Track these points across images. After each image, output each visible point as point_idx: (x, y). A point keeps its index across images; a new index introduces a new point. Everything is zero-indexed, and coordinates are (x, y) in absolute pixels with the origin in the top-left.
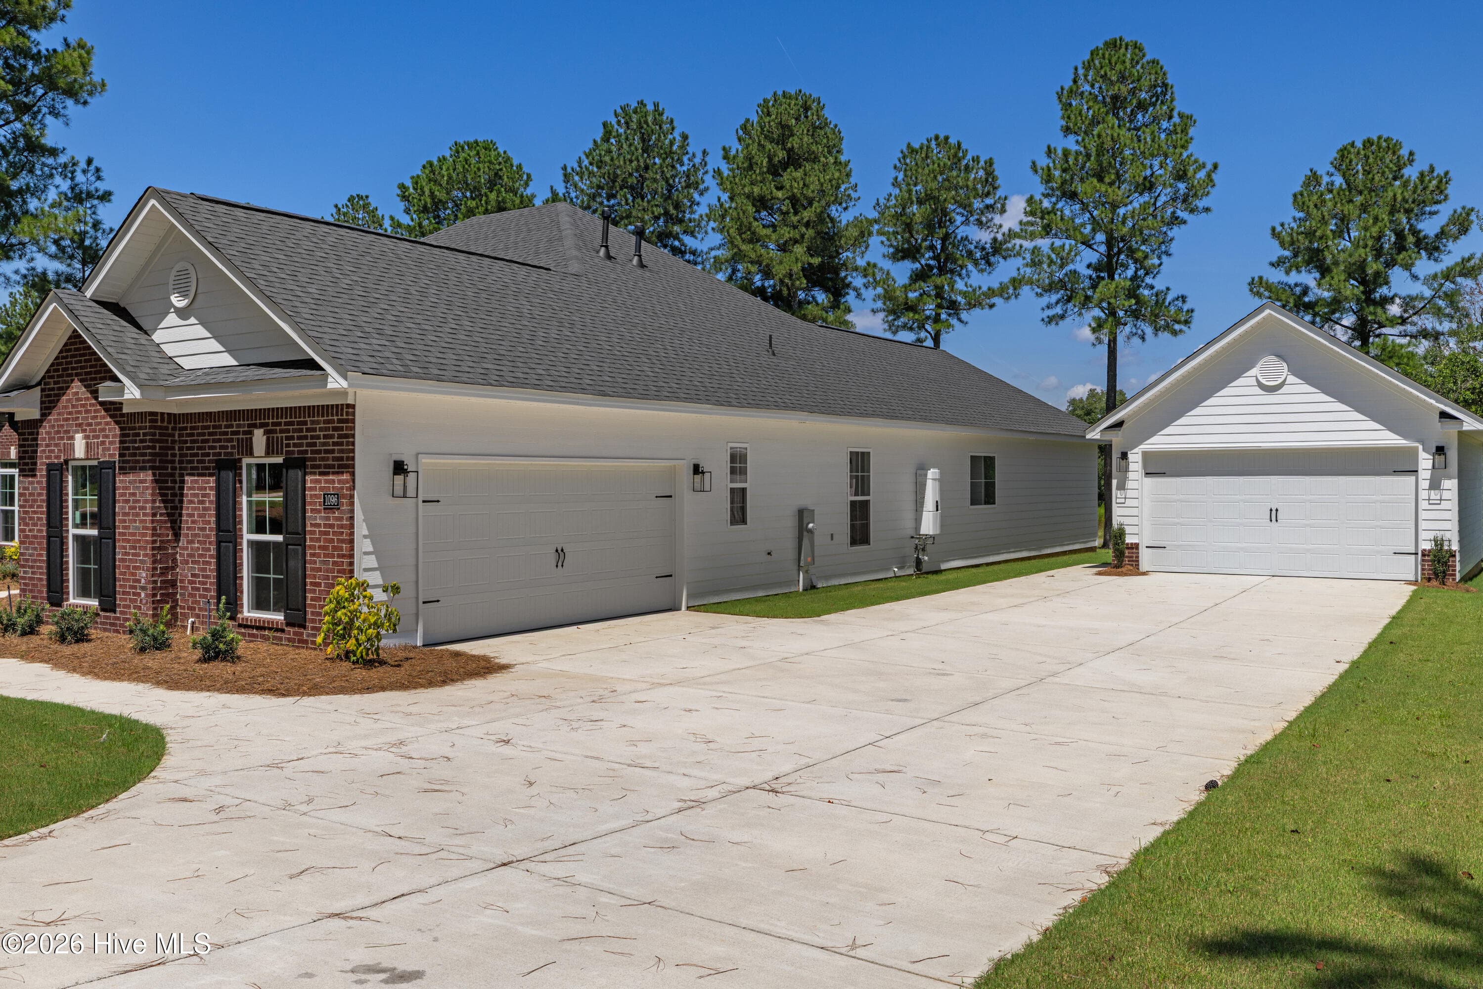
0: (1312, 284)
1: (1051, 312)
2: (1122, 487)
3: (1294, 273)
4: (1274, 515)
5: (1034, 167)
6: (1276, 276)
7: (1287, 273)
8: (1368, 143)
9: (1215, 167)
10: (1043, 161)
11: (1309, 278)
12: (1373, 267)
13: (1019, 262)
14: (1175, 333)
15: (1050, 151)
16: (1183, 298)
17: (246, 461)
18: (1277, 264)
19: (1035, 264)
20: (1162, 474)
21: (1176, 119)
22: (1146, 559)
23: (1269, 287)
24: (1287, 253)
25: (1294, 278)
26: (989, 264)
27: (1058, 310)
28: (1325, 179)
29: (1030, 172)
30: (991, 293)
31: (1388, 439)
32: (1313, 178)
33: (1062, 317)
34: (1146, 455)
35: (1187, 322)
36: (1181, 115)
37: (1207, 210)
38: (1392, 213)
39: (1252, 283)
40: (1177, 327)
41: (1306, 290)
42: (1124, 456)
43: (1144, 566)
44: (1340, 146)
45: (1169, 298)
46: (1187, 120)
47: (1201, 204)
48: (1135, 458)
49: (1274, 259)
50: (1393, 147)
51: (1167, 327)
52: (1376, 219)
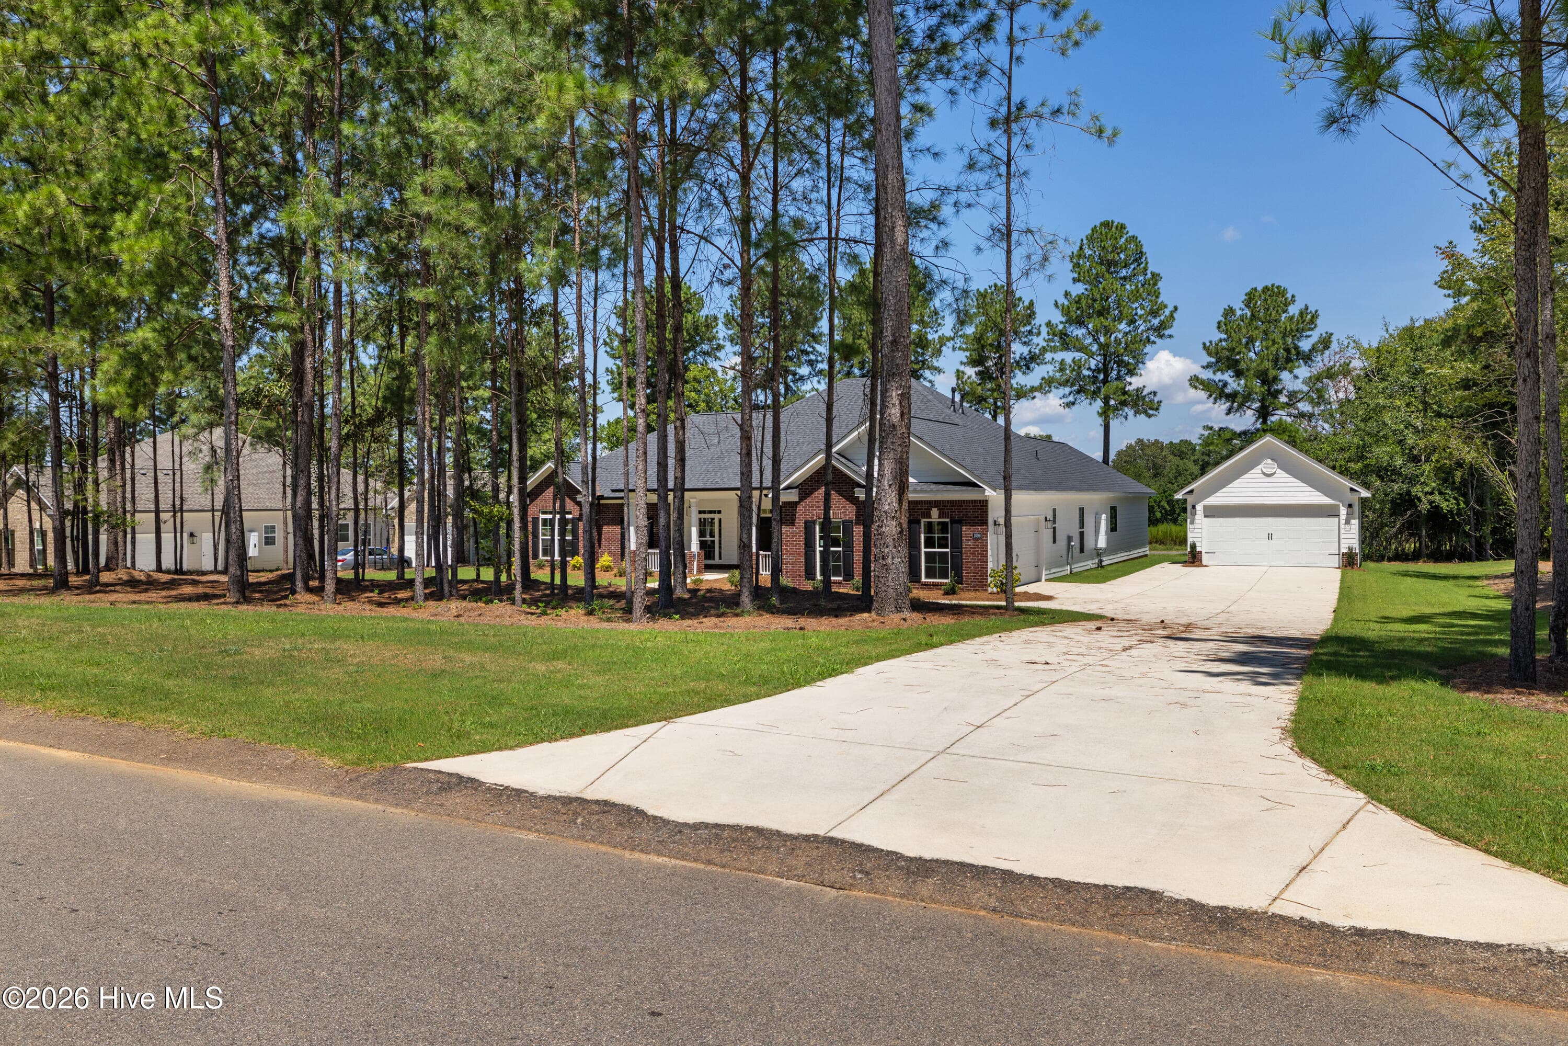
0: (1230, 380)
1: (1065, 400)
2: (1192, 523)
3: (1219, 373)
4: (1270, 536)
5: (1056, 304)
6: (1206, 375)
7: (1214, 373)
8: (1266, 289)
9: (1176, 308)
10: (1062, 300)
11: (1228, 376)
12: (1272, 373)
13: (1050, 368)
14: (1150, 416)
15: (1067, 294)
16: (1155, 393)
17: (923, 520)
18: (1207, 367)
19: (1062, 370)
20: (1213, 516)
21: (1149, 276)
22: (1205, 559)
23: (1202, 382)
24: (1213, 360)
25: (1219, 376)
26: (1028, 368)
27: (1071, 398)
28: (1239, 313)
29: (1053, 307)
30: (1033, 389)
31: (1325, 500)
32: (1230, 311)
33: (1073, 404)
34: (1205, 507)
35: (1157, 409)
36: (1153, 274)
37: (1170, 336)
38: (1283, 338)
39: (1190, 380)
40: (1151, 412)
41: (1225, 384)
42: (1194, 507)
43: (1204, 563)
44: (1248, 290)
45: (1145, 393)
46: (1156, 277)
47: (1167, 332)
48: (1199, 508)
49: (1205, 364)
50: (1281, 292)
51: (1145, 412)
52: (1274, 342)
